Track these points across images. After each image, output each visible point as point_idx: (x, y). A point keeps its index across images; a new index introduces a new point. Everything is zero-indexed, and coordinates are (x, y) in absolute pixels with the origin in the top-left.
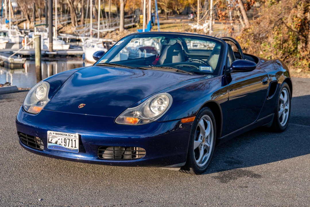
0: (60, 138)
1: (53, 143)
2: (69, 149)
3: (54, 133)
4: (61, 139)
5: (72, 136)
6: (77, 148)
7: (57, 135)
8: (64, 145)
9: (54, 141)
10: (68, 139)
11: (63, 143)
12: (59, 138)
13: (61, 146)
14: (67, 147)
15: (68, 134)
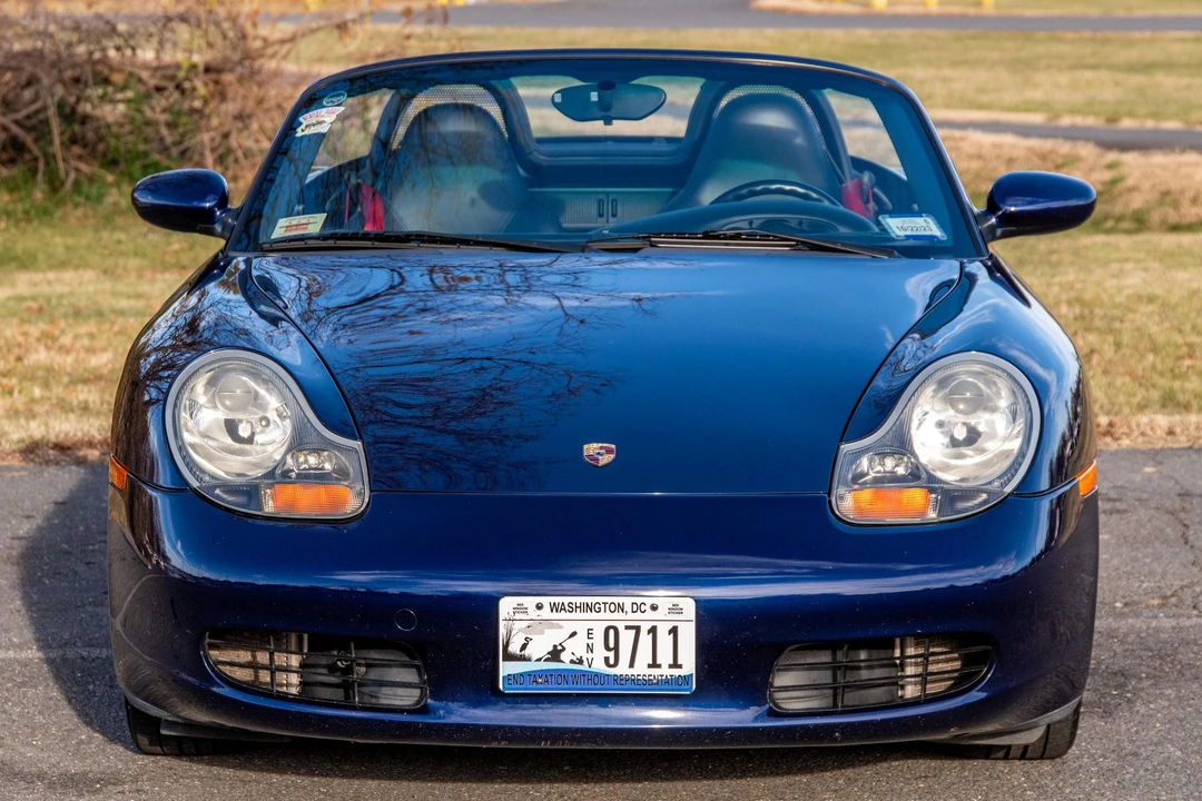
0: (582, 629)
1: (534, 658)
2: (633, 680)
3: (539, 607)
4: (582, 634)
5: (654, 608)
6: (689, 665)
7: (563, 615)
8: (607, 659)
9: (539, 648)
10: (627, 628)
11: (600, 653)
12: (569, 628)
13: (585, 667)
14: (623, 669)
15: (627, 602)
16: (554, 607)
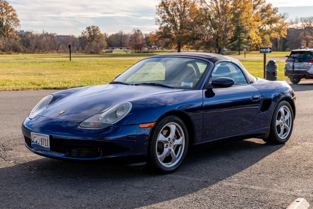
1: (35, 143)
2: (44, 147)
6: (49, 147)
10: (43, 139)
11: (40, 143)
12: (38, 138)
14: (43, 145)
15: (43, 135)
16: (36, 135)
